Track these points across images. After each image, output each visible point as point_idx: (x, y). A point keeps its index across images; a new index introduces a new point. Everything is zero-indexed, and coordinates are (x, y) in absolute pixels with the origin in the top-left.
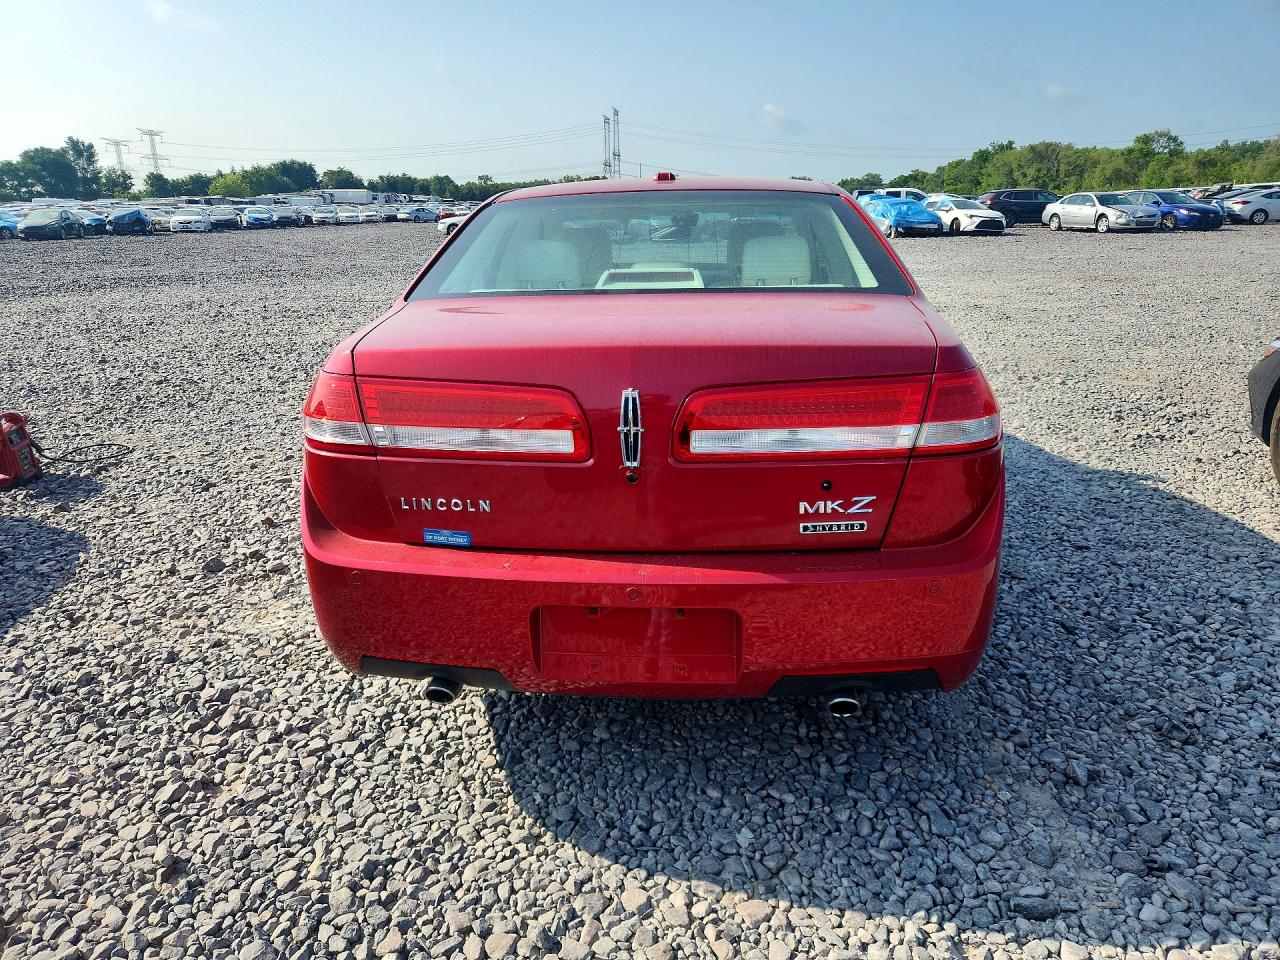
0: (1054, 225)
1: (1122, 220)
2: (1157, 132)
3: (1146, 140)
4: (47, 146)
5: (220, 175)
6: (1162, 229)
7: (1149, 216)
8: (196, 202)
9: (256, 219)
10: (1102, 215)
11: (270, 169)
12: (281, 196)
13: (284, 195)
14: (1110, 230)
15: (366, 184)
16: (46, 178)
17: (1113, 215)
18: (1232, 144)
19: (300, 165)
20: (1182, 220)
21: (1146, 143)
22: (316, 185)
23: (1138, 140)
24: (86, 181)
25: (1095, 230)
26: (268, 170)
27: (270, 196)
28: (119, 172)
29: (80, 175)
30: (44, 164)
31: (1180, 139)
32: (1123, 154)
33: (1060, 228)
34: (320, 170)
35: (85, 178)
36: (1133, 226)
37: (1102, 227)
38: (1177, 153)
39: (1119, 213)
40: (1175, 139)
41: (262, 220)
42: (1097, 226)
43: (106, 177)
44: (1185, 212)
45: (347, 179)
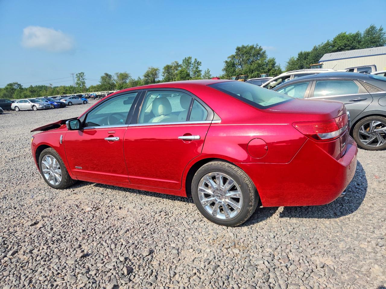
0: (17, 109)
1: (41, 106)
2: (14, 83)
3: (11, 85)
6: (52, 108)
7: (48, 105)
10: (33, 106)
14: (38, 110)
17: (37, 106)
18: (33, 86)
20: (56, 105)
21: (11, 86)
23: (8, 85)
25: (33, 110)
31: (21, 85)
32: (5, 89)
33: (19, 110)
36: (44, 108)
37: (35, 109)
38: (21, 89)
39: (39, 105)
40: (20, 85)
42: (33, 109)
44: (56, 103)
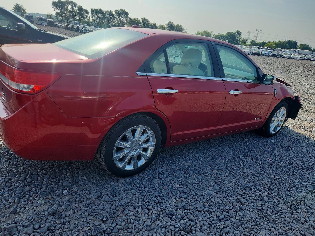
4: (232, 32)
5: (269, 42)
8: (259, 48)
9: (265, 54)
11: (284, 42)
12: (283, 49)
13: (284, 49)
15: (312, 49)
16: (229, 38)
19: (293, 42)
22: (296, 48)
24: (237, 40)
26: (283, 42)
27: (280, 49)
28: (245, 39)
29: (236, 39)
30: (230, 36)
34: (299, 44)
35: (237, 39)
41: (267, 54)
43: (242, 40)
45: (307, 47)
